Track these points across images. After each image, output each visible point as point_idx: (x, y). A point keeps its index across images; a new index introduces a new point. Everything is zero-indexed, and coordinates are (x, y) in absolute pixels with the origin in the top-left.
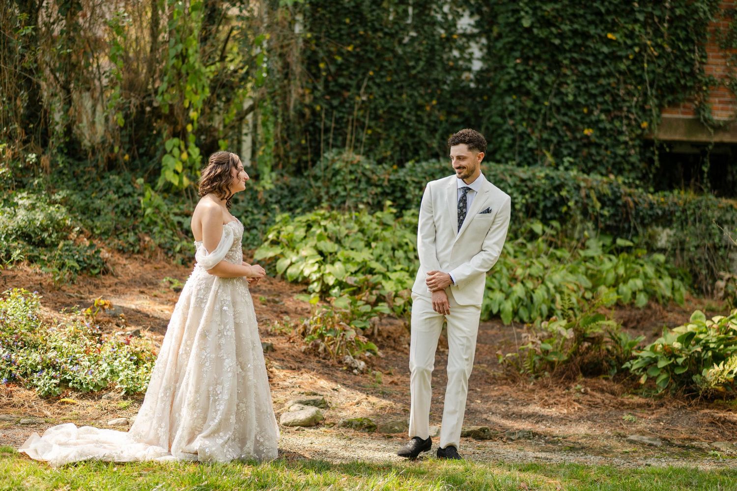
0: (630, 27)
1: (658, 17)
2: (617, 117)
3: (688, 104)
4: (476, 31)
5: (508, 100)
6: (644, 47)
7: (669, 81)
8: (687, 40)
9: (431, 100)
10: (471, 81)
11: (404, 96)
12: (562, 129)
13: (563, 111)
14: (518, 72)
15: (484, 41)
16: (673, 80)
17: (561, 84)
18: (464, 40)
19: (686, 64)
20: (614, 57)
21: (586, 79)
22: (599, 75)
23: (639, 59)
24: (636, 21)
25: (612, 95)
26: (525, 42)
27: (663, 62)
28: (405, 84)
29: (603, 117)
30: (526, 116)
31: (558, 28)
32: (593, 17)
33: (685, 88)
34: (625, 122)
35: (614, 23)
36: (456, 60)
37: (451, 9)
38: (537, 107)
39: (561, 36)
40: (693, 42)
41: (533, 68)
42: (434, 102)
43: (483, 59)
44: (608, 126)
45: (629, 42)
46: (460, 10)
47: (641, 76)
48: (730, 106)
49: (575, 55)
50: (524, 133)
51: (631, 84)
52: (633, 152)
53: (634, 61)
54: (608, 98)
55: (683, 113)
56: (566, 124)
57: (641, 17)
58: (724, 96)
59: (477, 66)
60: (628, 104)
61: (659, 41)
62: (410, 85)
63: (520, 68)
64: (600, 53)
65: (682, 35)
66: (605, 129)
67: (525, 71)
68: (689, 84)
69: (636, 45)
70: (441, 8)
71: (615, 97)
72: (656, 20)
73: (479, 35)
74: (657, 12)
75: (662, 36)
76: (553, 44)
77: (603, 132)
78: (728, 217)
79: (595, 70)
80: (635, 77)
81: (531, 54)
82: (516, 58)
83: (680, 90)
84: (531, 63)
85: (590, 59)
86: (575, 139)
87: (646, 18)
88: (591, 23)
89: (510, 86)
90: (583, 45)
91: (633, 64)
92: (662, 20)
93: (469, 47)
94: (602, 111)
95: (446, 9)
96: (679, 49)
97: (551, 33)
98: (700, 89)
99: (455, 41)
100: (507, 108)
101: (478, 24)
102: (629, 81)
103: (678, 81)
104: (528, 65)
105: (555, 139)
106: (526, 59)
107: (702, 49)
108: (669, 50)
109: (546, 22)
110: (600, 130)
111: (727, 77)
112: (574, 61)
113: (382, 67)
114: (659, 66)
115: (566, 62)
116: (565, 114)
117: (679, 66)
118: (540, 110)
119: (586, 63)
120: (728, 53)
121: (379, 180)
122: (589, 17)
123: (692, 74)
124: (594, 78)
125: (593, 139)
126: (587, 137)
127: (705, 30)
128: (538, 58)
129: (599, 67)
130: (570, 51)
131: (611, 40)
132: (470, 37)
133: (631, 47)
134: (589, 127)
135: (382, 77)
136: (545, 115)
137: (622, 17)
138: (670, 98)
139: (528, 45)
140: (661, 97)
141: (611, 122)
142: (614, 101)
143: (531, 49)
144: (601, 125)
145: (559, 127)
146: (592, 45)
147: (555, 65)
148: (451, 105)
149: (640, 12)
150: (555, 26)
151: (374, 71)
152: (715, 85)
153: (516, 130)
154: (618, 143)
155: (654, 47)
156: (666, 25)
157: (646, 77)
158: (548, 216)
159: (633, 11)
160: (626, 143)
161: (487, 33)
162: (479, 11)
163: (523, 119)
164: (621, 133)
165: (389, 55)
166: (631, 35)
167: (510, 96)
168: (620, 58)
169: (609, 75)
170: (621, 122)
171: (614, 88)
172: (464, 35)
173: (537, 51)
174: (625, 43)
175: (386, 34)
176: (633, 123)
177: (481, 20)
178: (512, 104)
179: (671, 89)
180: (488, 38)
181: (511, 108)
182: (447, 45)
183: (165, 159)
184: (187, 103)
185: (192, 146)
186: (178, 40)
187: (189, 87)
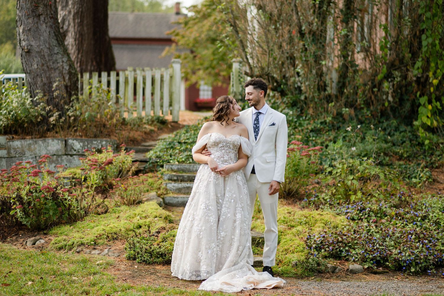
183: (421, 109)
184: (431, 74)
185: (434, 101)
186: (429, 35)
187: (433, 65)
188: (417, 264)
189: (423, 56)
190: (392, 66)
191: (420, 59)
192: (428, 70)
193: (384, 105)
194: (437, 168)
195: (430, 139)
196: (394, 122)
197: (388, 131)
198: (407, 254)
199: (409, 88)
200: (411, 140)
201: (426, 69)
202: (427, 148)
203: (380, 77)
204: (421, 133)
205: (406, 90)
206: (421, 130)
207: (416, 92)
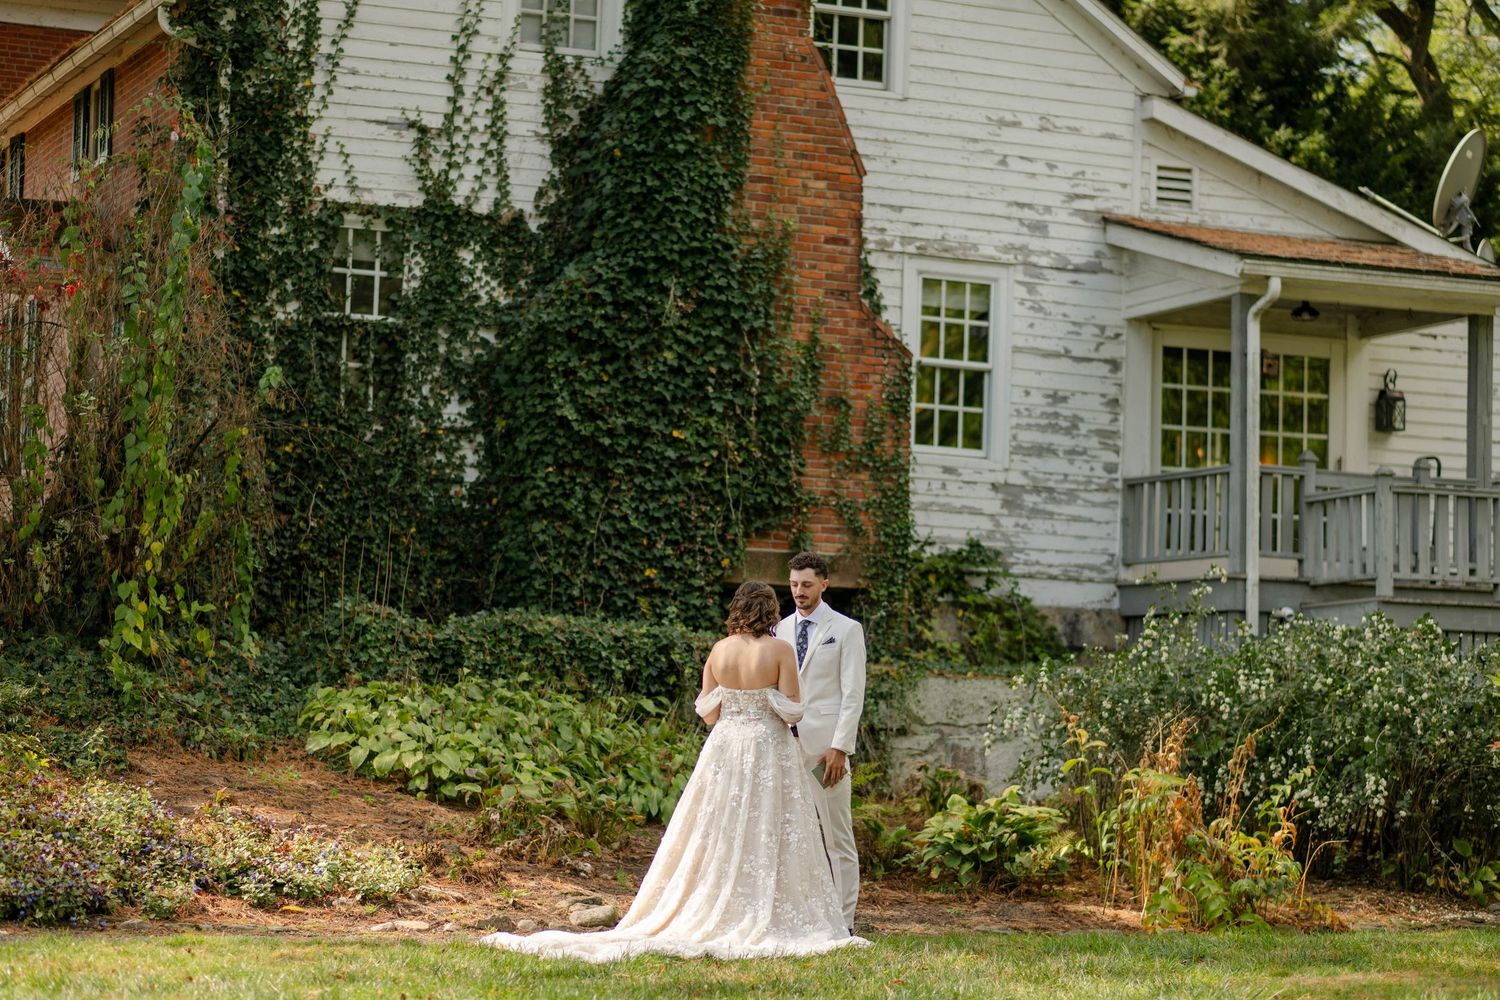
0: (702, 420)
1: (742, 408)
2: (688, 551)
3: (784, 534)
4: (468, 424)
5: (536, 527)
6: (724, 451)
7: (759, 499)
8: (782, 441)
9: (409, 527)
10: (463, 498)
11: (370, 521)
12: (613, 568)
13: (614, 542)
14: (550, 485)
15: (480, 438)
16: (764, 498)
17: (610, 503)
18: (452, 437)
19: (781, 474)
20: (685, 466)
21: (646, 496)
22: (662, 491)
23: (718, 467)
24: (711, 412)
25: (681, 520)
26: (560, 441)
27: (749, 472)
28: (370, 502)
29: (669, 551)
30: (563, 550)
31: (606, 422)
32: (654, 406)
33: (778, 509)
34: (699, 558)
35: (682, 416)
36: (440, 466)
37: (431, 390)
38: (579, 537)
39: (611, 433)
40: (787, 443)
41: (573, 479)
42: (413, 530)
43: (478, 466)
44: (678, 565)
45: (703, 443)
46: (445, 392)
47: (720, 492)
48: (838, 536)
49: (630, 461)
50: (561, 574)
51: (706, 504)
52: (710, 602)
53: (710, 471)
54: (675, 523)
55: (775, 546)
56: (620, 562)
57: (719, 407)
58: (828, 521)
59: (471, 475)
60: (703, 533)
61: (744, 441)
62: (377, 504)
63: (553, 479)
64: (665, 458)
65: (775, 434)
66: (673, 568)
67: (561, 483)
68: (784, 504)
69: (714, 447)
70: (419, 389)
71: (684, 522)
72: (739, 411)
73: (474, 429)
74: (739, 401)
75: (746, 435)
76: (601, 445)
77: (669, 573)
78: (885, 688)
79: (658, 483)
80: (713, 492)
81: (568, 459)
82: (548, 466)
83: (771, 512)
84: (567, 472)
85: (650, 466)
86: (632, 583)
87: (725, 408)
88: (650, 414)
89: (540, 506)
90: (639, 447)
91: (709, 475)
92: (747, 411)
93: (458, 448)
94: (668, 543)
95: (425, 390)
96: (770, 452)
97: (598, 429)
98: (799, 510)
99: (439, 440)
100: (535, 538)
101: (471, 414)
102: (703, 499)
103: (770, 500)
104: (563, 474)
105: (606, 585)
106: (561, 467)
107: (799, 454)
108: (759, 455)
109: (589, 414)
110: (665, 569)
111: (833, 494)
112: (629, 471)
113: (336, 477)
114: (745, 478)
115: (620, 471)
116: (617, 548)
117: (772, 477)
118: (584, 541)
119: (645, 472)
120: (833, 460)
121: (422, 640)
122: (649, 408)
123: (789, 490)
124: (654, 495)
125: (657, 583)
126: (649, 580)
127: (802, 426)
128: (578, 465)
129: (663, 479)
130: (623, 456)
131: (677, 440)
132: (463, 432)
133: (705, 450)
134: (651, 566)
135: (336, 491)
136: (591, 548)
137: (691, 405)
138: (759, 524)
139: (564, 446)
140: (747, 522)
141: (680, 558)
142: (683, 528)
143: (570, 453)
144: (666, 564)
145: (610, 566)
146: (654, 447)
147: (603, 475)
148: (437, 534)
149: (718, 399)
150: (603, 419)
151: (324, 483)
152: (816, 505)
153: (550, 570)
154: (691, 589)
155: (737, 450)
156: (753, 419)
157: (729, 493)
158: (653, 690)
159: (707, 397)
160: (701, 589)
161: (486, 428)
162: (474, 397)
163: (559, 555)
164: (693, 574)
165: (347, 459)
166: (705, 432)
167: (540, 521)
168: (690, 466)
169: (677, 490)
170: (693, 557)
171: (683, 510)
172: (451, 430)
173: (577, 455)
174: (698, 445)
175: (340, 427)
176: (711, 560)
177: (477, 406)
178: (543, 532)
179: (760, 511)
180: (487, 435)
181: (542, 538)
182: (429, 444)
183: (120, 611)
184: (146, 529)
185: (152, 592)
186: (141, 436)
187: (150, 506)
188: (49, 904)
189: (127, 484)
190: (57, 508)
191: (120, 493)
192: (140, 521)
193: (31, 601)
194: (144, 742)
195: (134, 680)
196: (54, 640)
197: (38, 661)
198: (30, 885)
199: (97, 561)
200: (91, 684)
201: (134, 516)
202: (126, 699)
203: (24, 531)
204: (116, 665)
205: (91, 566)
206: (117, 660)
207: (112, 572)
